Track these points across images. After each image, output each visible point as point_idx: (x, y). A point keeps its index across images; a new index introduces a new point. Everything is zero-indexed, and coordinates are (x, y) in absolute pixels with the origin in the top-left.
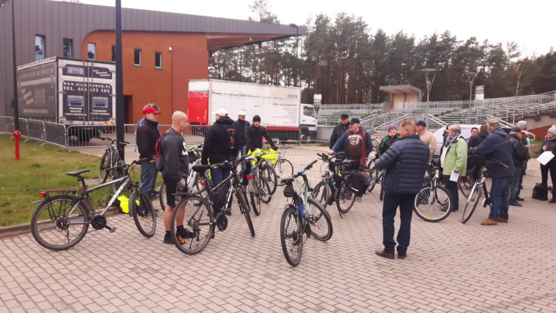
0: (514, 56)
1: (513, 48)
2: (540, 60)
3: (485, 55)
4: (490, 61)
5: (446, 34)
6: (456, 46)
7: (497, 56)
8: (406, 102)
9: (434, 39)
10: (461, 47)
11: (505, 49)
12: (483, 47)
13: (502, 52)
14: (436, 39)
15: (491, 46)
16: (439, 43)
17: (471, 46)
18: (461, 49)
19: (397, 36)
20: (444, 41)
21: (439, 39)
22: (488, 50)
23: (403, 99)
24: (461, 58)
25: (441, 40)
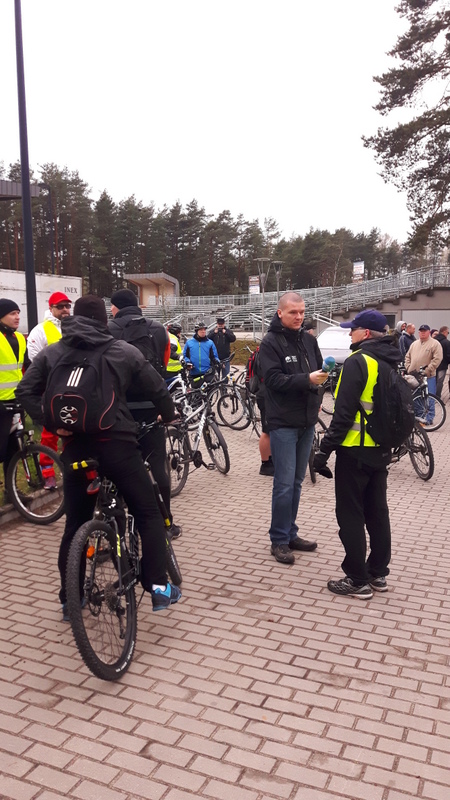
0: (274, 236)
1: (272, 226)
3: (239, 235)
4: (246, 242)
5: (193, 205)
6: (206, 221)
8: (160, 296)
9: (176, 210)
10: (213, 223)
11: (262, 226)
12: (238, 224)
14: (179, 211)
15: (247, 223)
16: (183, 216)
17: (224, 221)
19: (127, 204)
20: (190, 214)
21: (184, 211)
22: (243, 228)
23: (155, 293)
24: (213, 238)
25: (186, 212)
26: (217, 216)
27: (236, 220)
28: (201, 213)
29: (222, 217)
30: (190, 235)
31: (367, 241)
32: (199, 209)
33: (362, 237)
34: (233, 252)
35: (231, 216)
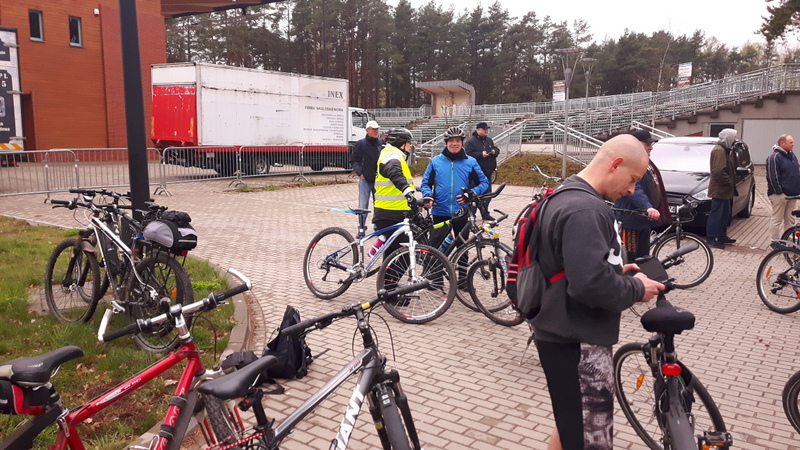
0: (583, 40)
1: (583, 28)
3: (545, 38)
4: (553, 47)
5: (495, 7)
6: (509, 24)
7: (562, 39)
8: (454, 106)
9: (477, 14)
10: (516, 25)
11: (571, 28)
12: (544, 27)
13: (568, 35)
14: (481, 14)
15: (554, 25)
16: (485, 19)
17: (530, 24)
18: (516, 29)
19: (427, 9)
20: (493, 17)
21: (486, 14)
22: (550, 31)
23: (449, 101)
24: (516, 42)
25: (488, 15)
26: (521, 19)
27: (541, 23)
28: (505, 16)
29: (526, 19)
30: (492, 40)
31: (690, 44)
32: (502, 11)
33: (683, 40)
34: (537, 57)
35: (536, 18)
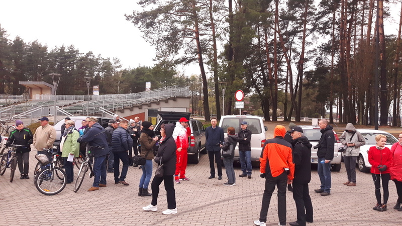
0: (118, 67)
1: (117, 61)
2: (133, 71)
3: (99, 64)
4: (103, 69)
5: (71, 47)
6: (79, 56)
7: (107, 67)
8: (42, 95)
9: (62, 49)
10: (83, 57)
11: (112, 62)
12: (98, 59)
13: (110, 64)
14: (64, 50)
15: (103, 59)
16: (66, 52)
17: (89, 57)
18: (82, 59)
19: (33, 44)
20: (70, 52)
21: (66, 50)
22: (101, 61)
23: (40, 92)
25: (68, 50)
26: (85, 54)
27: (96, 57)
29: (88, 54)
30: (70, 63)
32: (76, 50)
35: (94, 55)
